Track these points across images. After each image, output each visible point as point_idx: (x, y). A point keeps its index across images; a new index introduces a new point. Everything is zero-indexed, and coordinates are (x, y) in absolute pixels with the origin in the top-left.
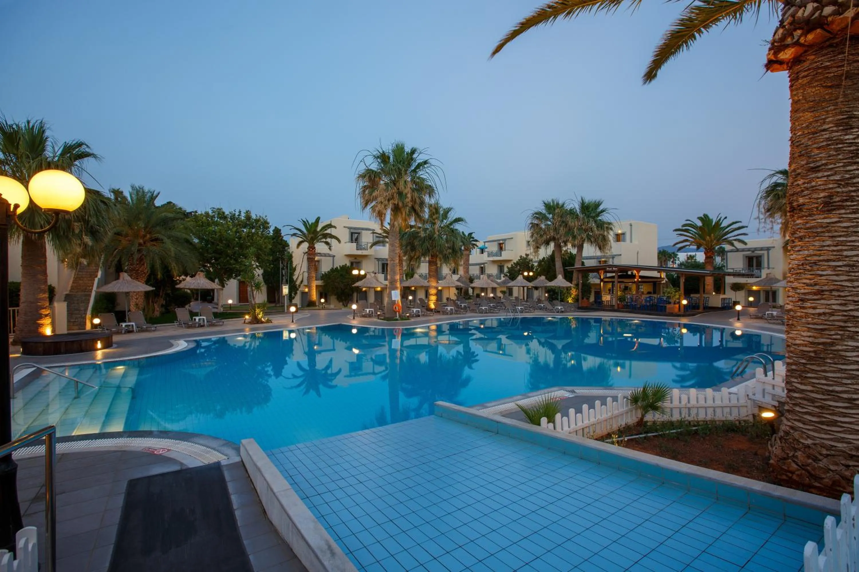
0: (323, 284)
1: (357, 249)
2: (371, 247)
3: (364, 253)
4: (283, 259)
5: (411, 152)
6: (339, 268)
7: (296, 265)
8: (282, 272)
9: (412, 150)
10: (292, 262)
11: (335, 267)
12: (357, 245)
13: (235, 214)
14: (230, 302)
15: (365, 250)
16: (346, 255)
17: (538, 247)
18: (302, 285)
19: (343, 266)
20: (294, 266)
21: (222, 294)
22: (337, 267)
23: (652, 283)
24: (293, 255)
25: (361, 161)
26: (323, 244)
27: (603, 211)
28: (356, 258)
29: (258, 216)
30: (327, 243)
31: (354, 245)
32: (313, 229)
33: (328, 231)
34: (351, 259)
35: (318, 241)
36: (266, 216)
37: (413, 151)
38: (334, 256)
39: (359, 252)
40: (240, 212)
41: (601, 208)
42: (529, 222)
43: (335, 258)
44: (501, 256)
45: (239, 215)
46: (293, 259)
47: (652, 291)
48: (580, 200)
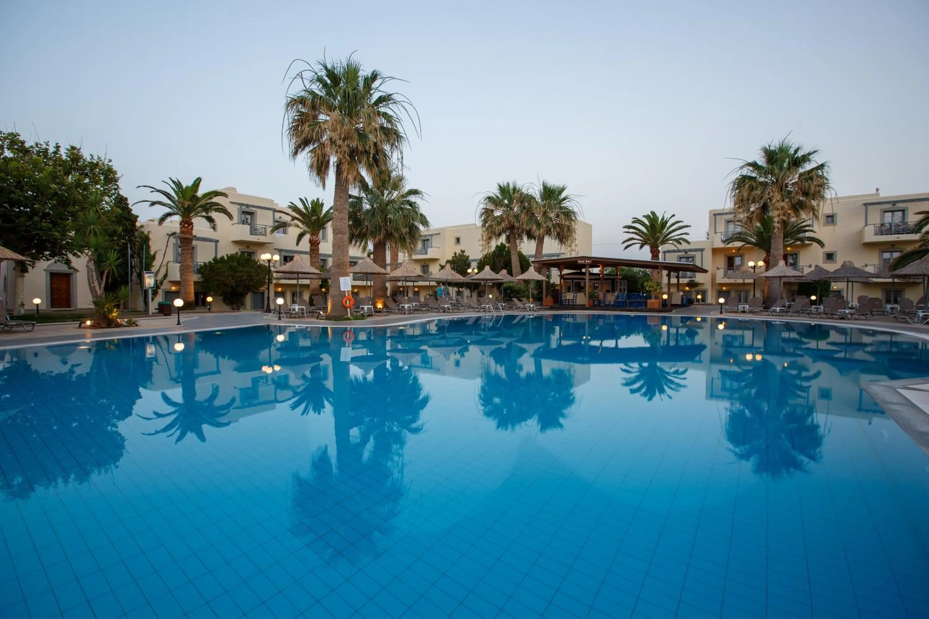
0: (201, 280)
1: (251, 234)
2: (272, 231)
3: (262, 239)
4: (133, 243)
5: (371, 77)
6: (226, 258)
7: (156, 252)
8: (131, 263)
9: (373, 74)
10: (148, 247)
11: (219, 256)
12: (251, 228)
13: (47, 150)
14: (37, 301)
15: (262, 235)
16: (233, 242)
17: (490, 238)
18: (165, 282)
19: (232, 255)
20: (152, 253)
21: (22, 283)
22: (223, 257)
23: (610, 281)
24: (151, 236)
25: (298, 75)
26: (204, 220)
27: (564, 199)
28: (248, 247)
29: (96, 158)
30: (210, 220)
31: (248, 227)
32: (189, 195)
33: (216, 200)
34: (241, 247)
35: (196, 215)
36: (110, 161)
37: (374, 77)
38: (217, 242)
39: (254, 238)
40: (58, 147)
41: (563, 195)
42: (483, 206)
43: (219, 244)
44: (426, 254)
45: (55, 153)
46: (151, 243)
47: (611, 290)
48: (541, 183)
